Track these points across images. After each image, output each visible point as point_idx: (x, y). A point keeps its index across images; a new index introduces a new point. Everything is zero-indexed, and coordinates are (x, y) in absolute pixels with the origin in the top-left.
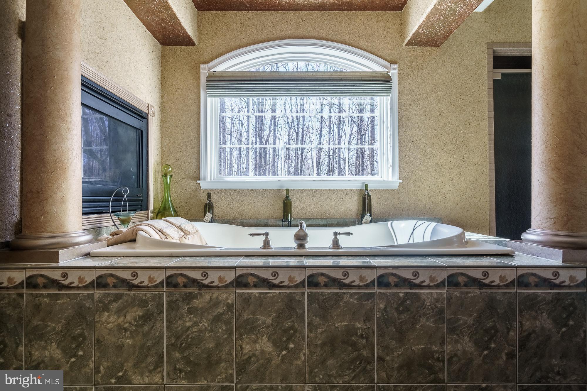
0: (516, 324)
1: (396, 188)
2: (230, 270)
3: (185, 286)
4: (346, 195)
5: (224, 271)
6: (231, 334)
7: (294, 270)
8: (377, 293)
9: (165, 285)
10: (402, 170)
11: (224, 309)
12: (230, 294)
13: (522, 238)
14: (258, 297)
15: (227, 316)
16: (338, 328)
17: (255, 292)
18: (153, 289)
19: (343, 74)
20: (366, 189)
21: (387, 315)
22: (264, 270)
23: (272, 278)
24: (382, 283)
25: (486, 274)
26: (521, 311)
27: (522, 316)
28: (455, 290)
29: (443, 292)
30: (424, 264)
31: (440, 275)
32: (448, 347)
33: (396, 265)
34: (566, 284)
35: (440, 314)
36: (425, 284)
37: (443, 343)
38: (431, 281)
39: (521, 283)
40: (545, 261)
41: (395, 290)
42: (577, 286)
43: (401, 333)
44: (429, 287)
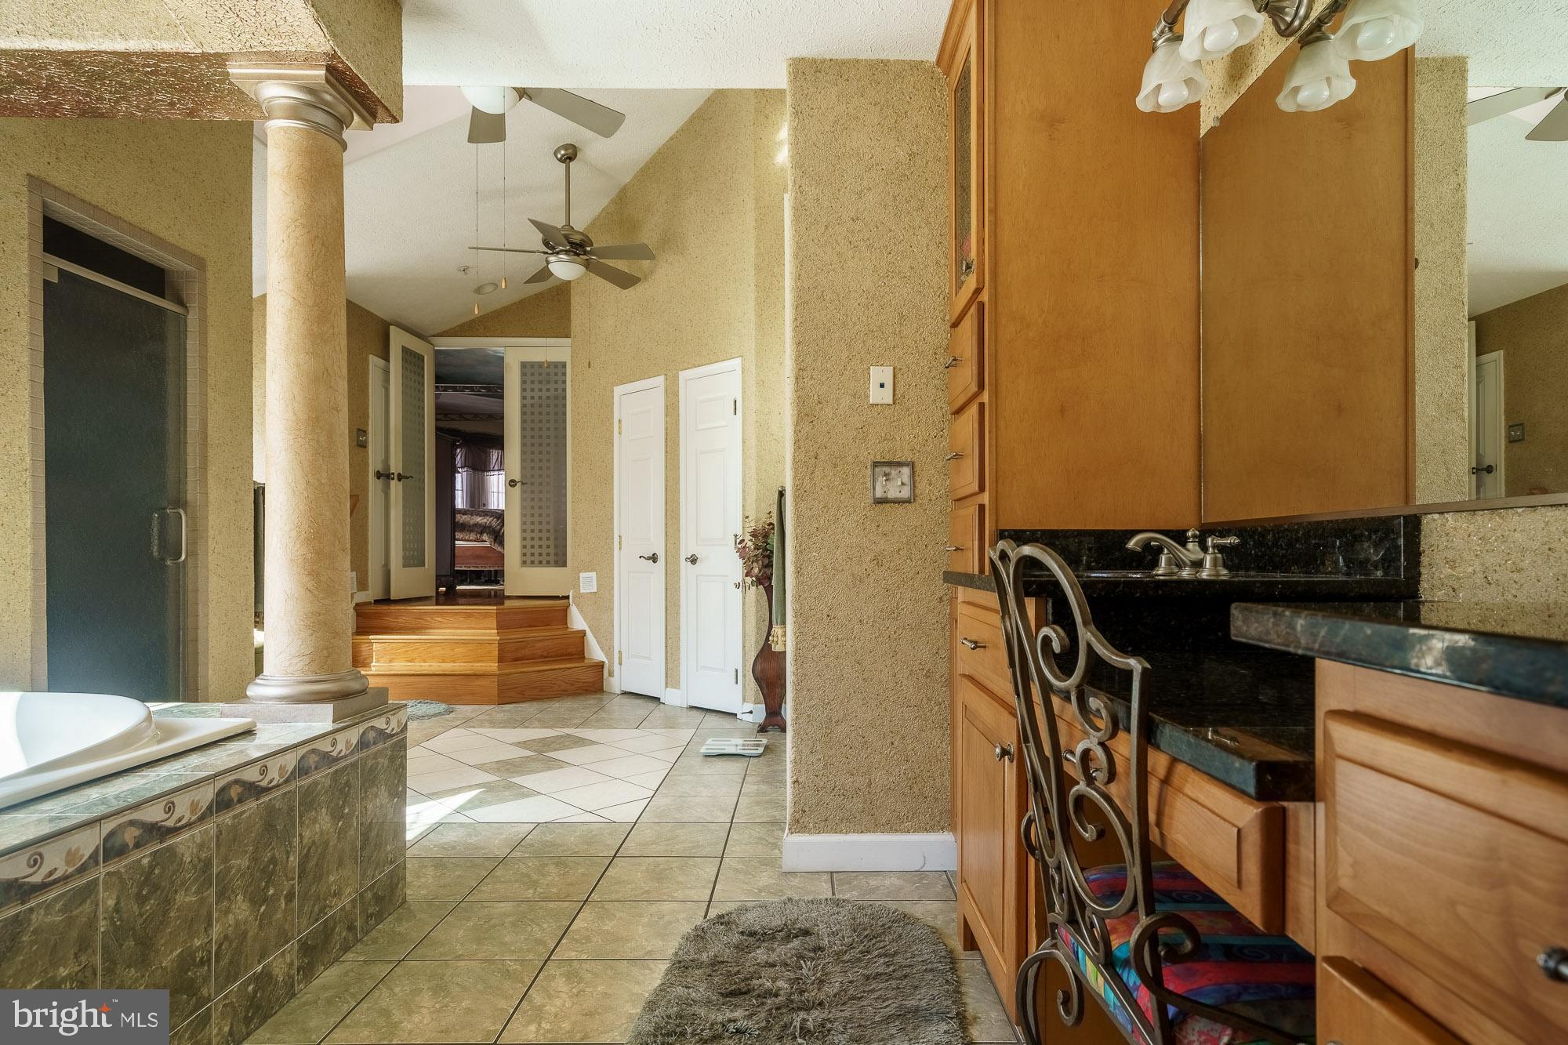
0: (297, 840)
8: (102, 877)
13: (248, 693)
21: (120, 919)
24: (112, 849)
25: (264, 771)
26: (301, 817)
27: (301, 823)
28: (227, 816)
29: (210, 826)
30: (175, 784)
31: (207, 795)
32: (216, 931)
33: (131, 800)
34: (343, 754)
35: (205, 872)
36: (183, 822)
37: (210, 925)
38: (193, 812)
39: (301, 770)
40: (310, 728)
41: (135, 856)
42: (352, 753)
43: (146, 943)
44: (189, 825)
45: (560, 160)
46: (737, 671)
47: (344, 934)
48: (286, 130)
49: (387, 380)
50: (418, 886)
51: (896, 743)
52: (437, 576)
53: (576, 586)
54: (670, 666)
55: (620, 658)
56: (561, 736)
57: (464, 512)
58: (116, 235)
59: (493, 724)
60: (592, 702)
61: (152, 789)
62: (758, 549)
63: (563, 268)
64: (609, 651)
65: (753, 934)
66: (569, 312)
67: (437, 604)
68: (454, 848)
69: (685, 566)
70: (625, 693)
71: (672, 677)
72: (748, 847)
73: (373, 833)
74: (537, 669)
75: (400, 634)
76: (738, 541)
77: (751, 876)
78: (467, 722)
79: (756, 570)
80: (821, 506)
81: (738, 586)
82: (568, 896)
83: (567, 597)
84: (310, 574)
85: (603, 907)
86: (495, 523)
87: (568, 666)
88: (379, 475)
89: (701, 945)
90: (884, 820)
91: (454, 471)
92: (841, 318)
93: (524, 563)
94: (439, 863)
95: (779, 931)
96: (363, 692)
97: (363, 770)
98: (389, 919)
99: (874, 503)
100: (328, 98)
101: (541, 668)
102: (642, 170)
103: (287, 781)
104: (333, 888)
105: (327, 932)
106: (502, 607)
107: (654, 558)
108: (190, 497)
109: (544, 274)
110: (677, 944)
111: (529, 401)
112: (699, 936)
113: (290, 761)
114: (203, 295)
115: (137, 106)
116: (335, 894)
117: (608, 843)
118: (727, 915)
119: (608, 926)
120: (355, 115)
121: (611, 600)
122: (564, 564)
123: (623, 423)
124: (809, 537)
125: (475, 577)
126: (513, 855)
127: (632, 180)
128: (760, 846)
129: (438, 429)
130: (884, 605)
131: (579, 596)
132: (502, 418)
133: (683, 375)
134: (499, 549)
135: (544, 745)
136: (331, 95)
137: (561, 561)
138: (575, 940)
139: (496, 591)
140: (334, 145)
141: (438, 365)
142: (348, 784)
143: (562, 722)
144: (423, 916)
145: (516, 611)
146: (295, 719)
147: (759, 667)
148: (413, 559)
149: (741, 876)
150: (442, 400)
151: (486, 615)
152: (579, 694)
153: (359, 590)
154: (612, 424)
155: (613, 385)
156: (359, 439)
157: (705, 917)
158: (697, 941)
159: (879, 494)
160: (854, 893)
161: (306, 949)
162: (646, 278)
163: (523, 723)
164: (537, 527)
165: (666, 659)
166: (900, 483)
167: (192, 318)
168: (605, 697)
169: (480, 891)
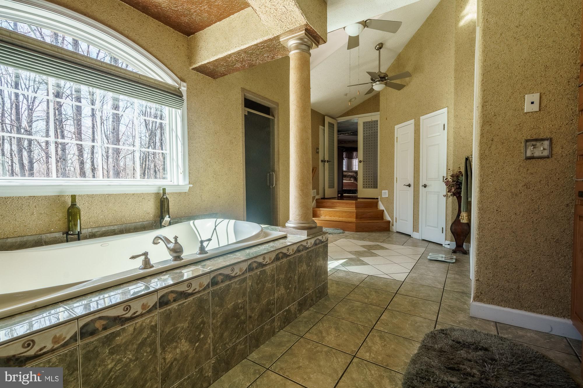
0: (297, 271)
1: (187, 191)
2: (153, 295)
3: (105, 328)
4: (143, 199)
5: (147, 298)
6: (156, 351)
7: (202, 277)
8: (248, 276)
9: (78, 337)
10: (191, 175)
11: (148, 332)
12: (153, 316)
13: (286, 225)
14: (177, 309)
15: (151, 338)
16: (229, 308)
17: (175, 305)
18: (61, 349)
19: (138, 76)
20: (164, 193)
21: (252, 289)
22: (181, 284)
23: (187, 289)
24: (250, 269)
25: (288, 250)
26: (298, 265)
27: (298, 266)
28: (279, 262)
29: (274, 265)
30: (265, 252)
31: (273, 256)
32: (276, 295)
33: (255, 255)
34: (310, 246)
35: (273, 278)
36: (268, 263)
37: (274, 293)
38: (270, 260)
39: (298, 251)
40: (301, 237)
41: (256, 271)
42: (312, 247)
43: (258, 296)
44: (269, 264)
45: (377, 50)
46: (443, 228)
47: (310, 301)
48: (294, 54)
49: (324, 133)
50: (332, 290)
51: (535, 271)
52: (338, 191)
53: (381, 195)
54: (415, 224)
55: (396, 220)
56: (376, 245)
57: (346, 172)
58: (259, 100)
59: (354, 238)
60: (386, 234)
61: (260, 252)
62: (454, 182)
63: (378, 87)
64: (392, 217)
65: (459, 343)
66: (379, 102)
67: (338, 200)
68: (342, 279)
69: (421, 189)
70: (397, 232)
71: (416, 228)
72: (452, 301)
73: (318, 272)
74: (368, 222)
75: (328, 208)
76: (445, 179)
77: (455, 315)
78: (346, 237)
79: (453, 190)
80: (495, 161)
81: (444, 196)
82: (379, 305)
83: (378, 199)
84: (301, 190)
85: (392, 313)
86: (355, 175)
87: (378, 221)
88: (322, 161)
89: (434, 341)
90: (526, 305)
91: (343, 159)
92: (508, 75)
93: (364, 187)
94: (338, 283)
95: (472, 345)
96: (316, 227)
97: (315, 252)
98: (323, 299)
99: (526, 159)
100: (306, 40)
101: (369, 222)
102: (406, 46)
103: (294, 254)
104: (307, 287)
105: (305, 300)
106: (357, 201)
107: (409, 186)
108: (275, 169)
109: (372, 90)
110: (423, 337)
111: (366, 135)
112: (433, 336)
113: (295, 247)
114: (278, 113)
115: (261, 60)
116: (308, 289)
117: (394, 287)
118: (445, 330)
119: (395, 321)
120: (313, 43)
121: (393, 200)
122: (377, 188)
123: (398, 138)
124: (487, 176)
125: (349, 191)
126: (360, 285)
127: (403, 50)
128: (458, 302)
129: (338, 147)
130: (530, 207)
131: (382, 198)
132: (357, 141)
133: (422, 118)
134: (356, 183)
135: (370, 247)
136: (306, 39)
137: (376, 187)
138: (382, 323)
139: (355, 196)
140: (307, 55)
141: (338, 127)
142: (311, 256)
143: (376, 240)
144: (333, 300)
145: (361, 202)
146: (297, 234)
147: (453, 228)
148: (331, 186)
149: (450, 313)
150: (339, 138)
151: (352, 204)
152: (382, 231)
153: (317, 195)
154: (394, 139)
155: (394, 125)
156: (316, 150)
157: (435, 328)
158: (432, 338)
159: (529, 154)
160: (509, 335)
161: (300, 304)
162: (407, 85)
163: (363, 239)
164: (368, 176)
165: (414, 222)
166: (542, 149)
167: (276, 120)
168: (390, 233)
169: (350, 296)
